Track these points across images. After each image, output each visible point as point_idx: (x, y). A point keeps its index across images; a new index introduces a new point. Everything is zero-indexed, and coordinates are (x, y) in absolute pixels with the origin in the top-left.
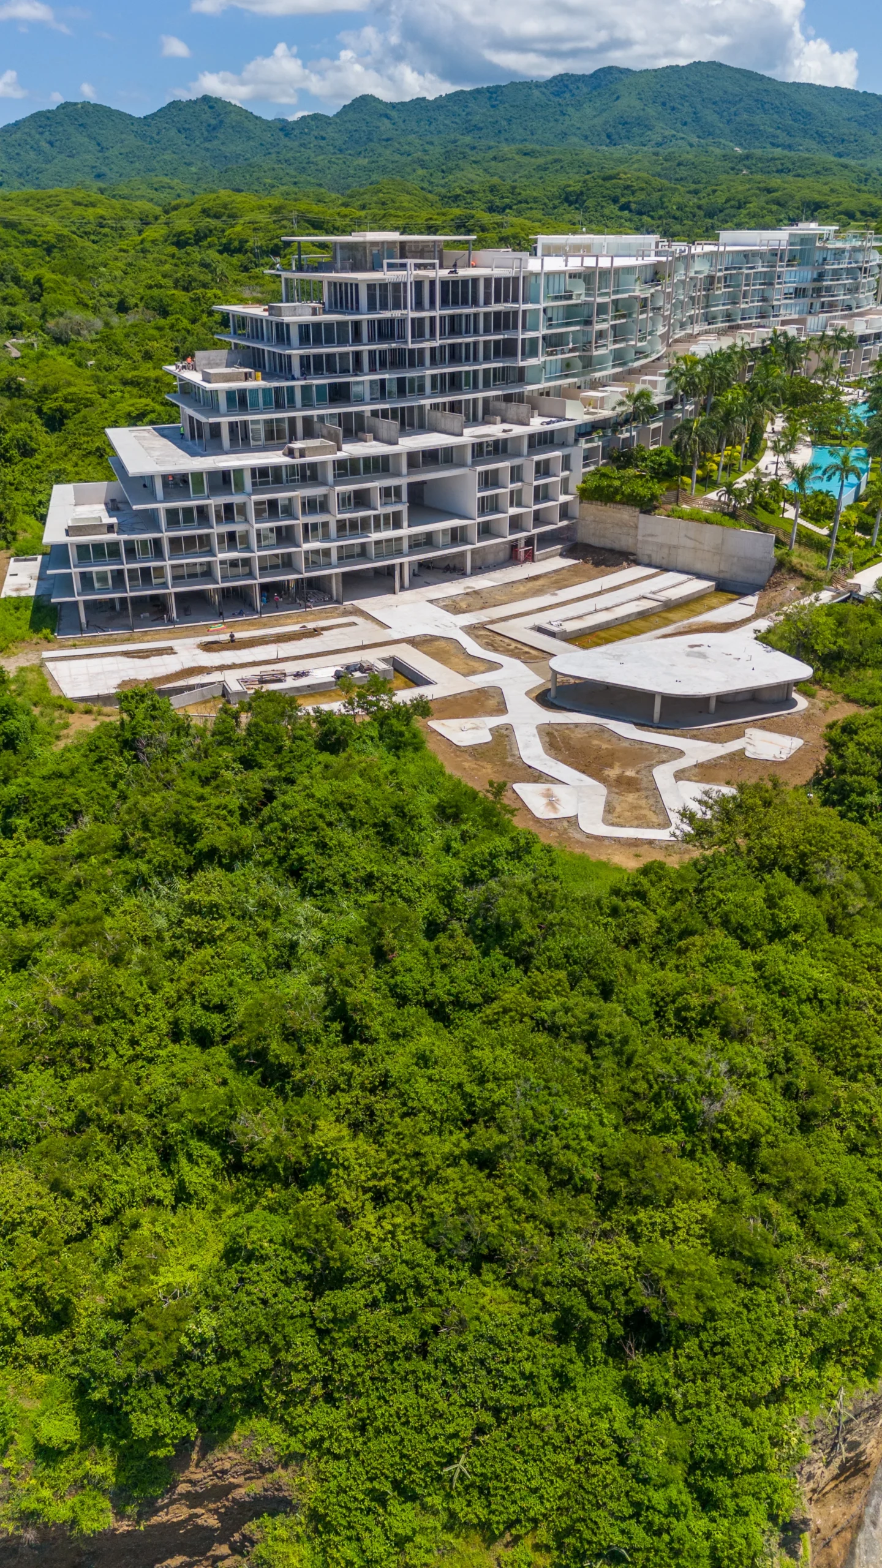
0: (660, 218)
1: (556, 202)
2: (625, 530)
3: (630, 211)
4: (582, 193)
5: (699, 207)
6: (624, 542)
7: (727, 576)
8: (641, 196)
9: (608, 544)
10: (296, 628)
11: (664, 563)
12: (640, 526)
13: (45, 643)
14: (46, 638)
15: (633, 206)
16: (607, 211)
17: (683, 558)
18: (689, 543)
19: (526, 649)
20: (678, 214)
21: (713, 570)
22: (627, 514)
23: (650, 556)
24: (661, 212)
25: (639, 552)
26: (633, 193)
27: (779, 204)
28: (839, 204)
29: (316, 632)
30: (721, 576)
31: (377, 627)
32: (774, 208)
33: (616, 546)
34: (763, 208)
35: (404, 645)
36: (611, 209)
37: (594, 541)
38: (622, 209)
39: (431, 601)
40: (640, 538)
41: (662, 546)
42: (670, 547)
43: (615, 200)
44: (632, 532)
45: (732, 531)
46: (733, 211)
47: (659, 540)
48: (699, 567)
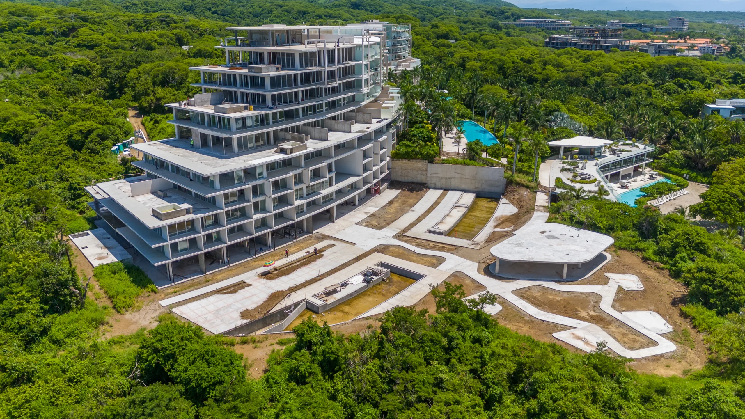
0: (233, 17)
1: (180, 10)
2: (420, 172)
3: (218, 14)
4: (192, 6)
5: (250, 13)
6: (420, 178)
7: (480, 190)
8: (222, 8)
9: (409, 179)
10: (302, 254)
11: (444, 186)
12: (429, 169)
13: (152, 294)
14: (153, 291)
15: (219, 12)
16: (206, 14)
17: (454, 183)
18: (458, 176)
19: (441, 245)
20: (241, 15)
21: (471, 187)
22: (420, 164)
23: (435, 184)
24: (233, 15)
25: (429, 182)
26: (218, 6)
27: (287, 11)
28: (314, 12)
29: (317, 254)
30: (476, 190)
31: (350, 246)
32: (286, 13)
33: (415, 180)
34: (281, 14)
35: (376, 253)
36: (208, 13)
37: (401, 179)
38: (213, 13)
39: (357, 224)
40: (429, 175)
41: (442, 178)
42: (446, 179)
43: (209, 9)
44: (424, 173)
45: (481, 168)
46: (266, 15)
47: (440, 175)
48: (463, 186)
